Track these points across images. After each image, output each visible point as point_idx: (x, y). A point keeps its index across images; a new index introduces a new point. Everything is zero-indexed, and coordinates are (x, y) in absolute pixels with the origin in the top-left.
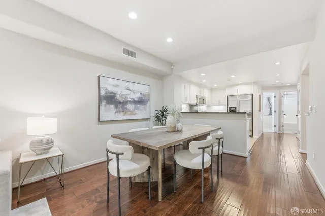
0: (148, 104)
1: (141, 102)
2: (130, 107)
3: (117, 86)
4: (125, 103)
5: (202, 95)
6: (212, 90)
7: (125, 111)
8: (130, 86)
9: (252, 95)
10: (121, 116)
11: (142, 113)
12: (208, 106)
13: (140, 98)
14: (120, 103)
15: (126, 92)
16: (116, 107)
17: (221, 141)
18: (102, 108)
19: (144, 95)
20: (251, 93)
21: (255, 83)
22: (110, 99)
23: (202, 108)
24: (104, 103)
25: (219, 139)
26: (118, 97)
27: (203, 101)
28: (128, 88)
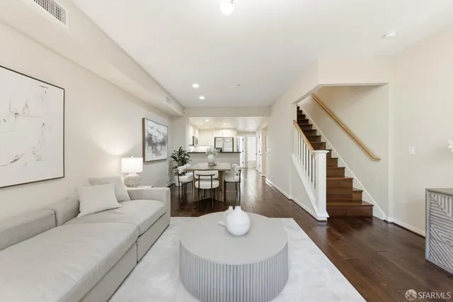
0: (167, 146)
1: (163, 143)
2: (159, 147)
3: (152, 128)
4: (156, 144)
7: (156, 151)
8: (159, 127)
9: (233, 138)
10: (154, 157)
11: (164, 153)
13: (163, 139)
15: (157, 134)
16: (152, 148)
19: (165, 136)
22: (149, 141)
26: (153, 139)
28: (157, 130)
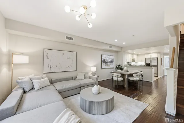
0: (113, 63)
1: (111, 62)
2: (109, 64)
3: (105, 57)
4: (107, 63)
5: (133, 58)
6: (138, 55)
7: (107, 65)
8: (109, 56)
9: (158, 58)
10: (107, 67)
11: (112, 66)
12: (136, 63)
13: (111, 61)
14: (106, 62)
15: (108, 59)
16: (105, 64)
17: (142, 75)
18: (102, 64)
19: (112, 59)
20: (157, 57)
21: (159, 53)
22: (104, 62)
23: (133, 64)
24: (103, 63)
25: (141, 74)
26: (106, 61)
27: (134, 61)
28: (108, 58)
